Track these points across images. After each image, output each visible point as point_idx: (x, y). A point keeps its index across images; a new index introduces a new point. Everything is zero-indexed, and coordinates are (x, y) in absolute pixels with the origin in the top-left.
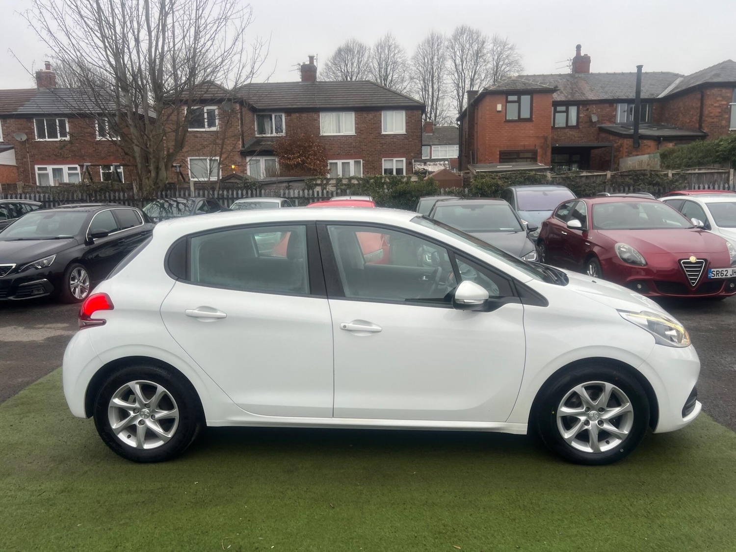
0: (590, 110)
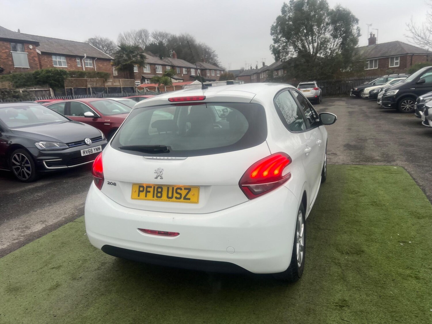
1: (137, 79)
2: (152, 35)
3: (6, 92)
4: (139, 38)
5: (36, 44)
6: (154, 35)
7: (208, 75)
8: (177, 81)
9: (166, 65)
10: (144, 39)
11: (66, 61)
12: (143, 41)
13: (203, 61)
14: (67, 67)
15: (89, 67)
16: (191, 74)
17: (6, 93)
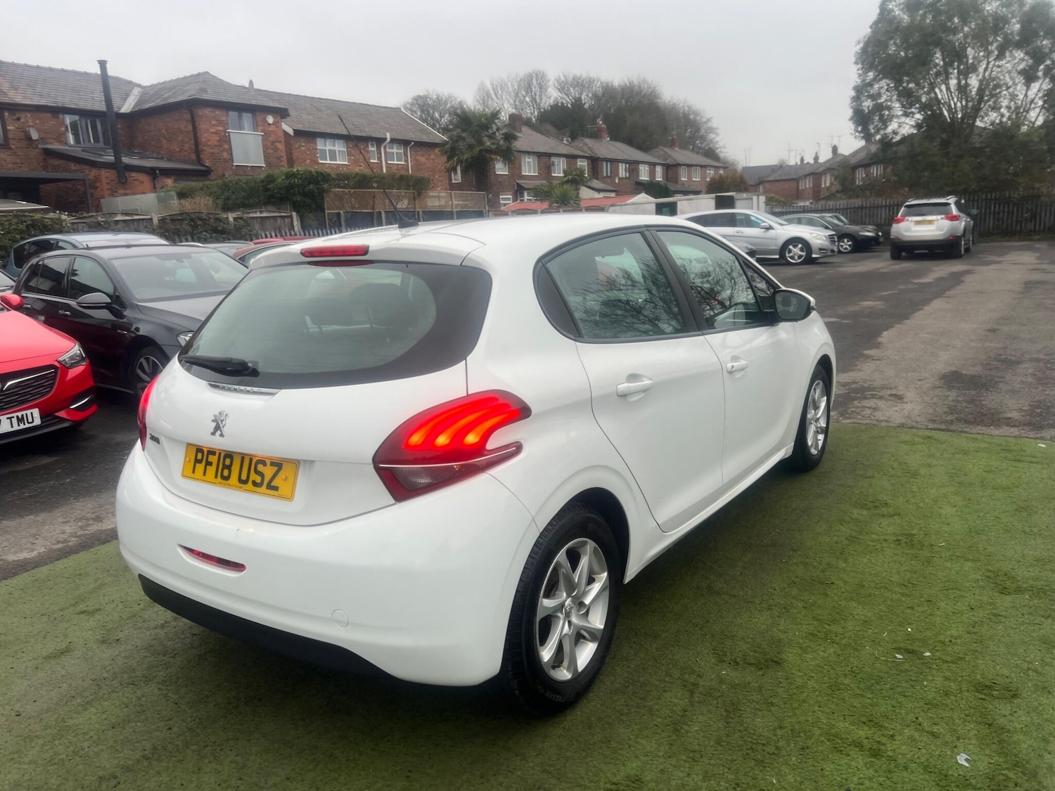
0: (22, 120)
1: (504, 191)
2: (556, 82)
3: (201, 219)
4: (524, 93)
5: (282, 113)
6: (560, 84)
7: (683, 179)
8: (601, 195)
9: (575, 157)
10: (535, 94)
11: (345, 150)
12: (534, 100)
13: (672, 144)
14: (346, 163)
15: (396, 162)
16: (638, 176)
17: (199, 223)
